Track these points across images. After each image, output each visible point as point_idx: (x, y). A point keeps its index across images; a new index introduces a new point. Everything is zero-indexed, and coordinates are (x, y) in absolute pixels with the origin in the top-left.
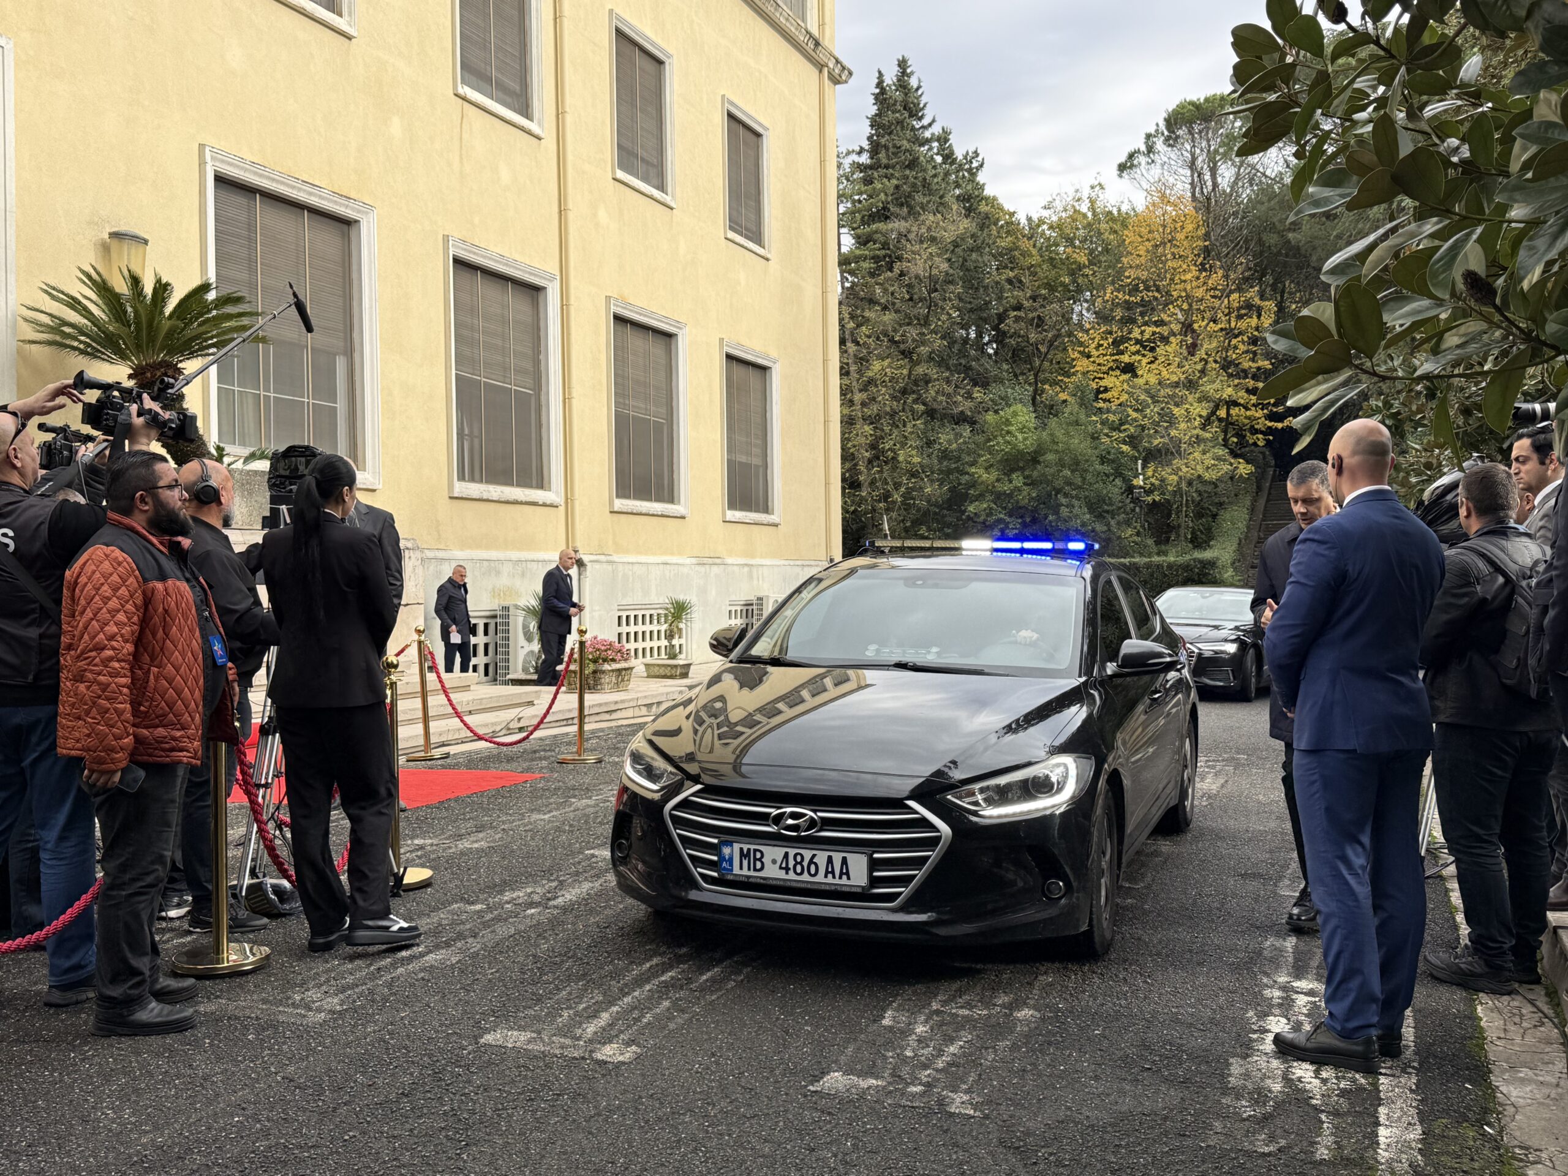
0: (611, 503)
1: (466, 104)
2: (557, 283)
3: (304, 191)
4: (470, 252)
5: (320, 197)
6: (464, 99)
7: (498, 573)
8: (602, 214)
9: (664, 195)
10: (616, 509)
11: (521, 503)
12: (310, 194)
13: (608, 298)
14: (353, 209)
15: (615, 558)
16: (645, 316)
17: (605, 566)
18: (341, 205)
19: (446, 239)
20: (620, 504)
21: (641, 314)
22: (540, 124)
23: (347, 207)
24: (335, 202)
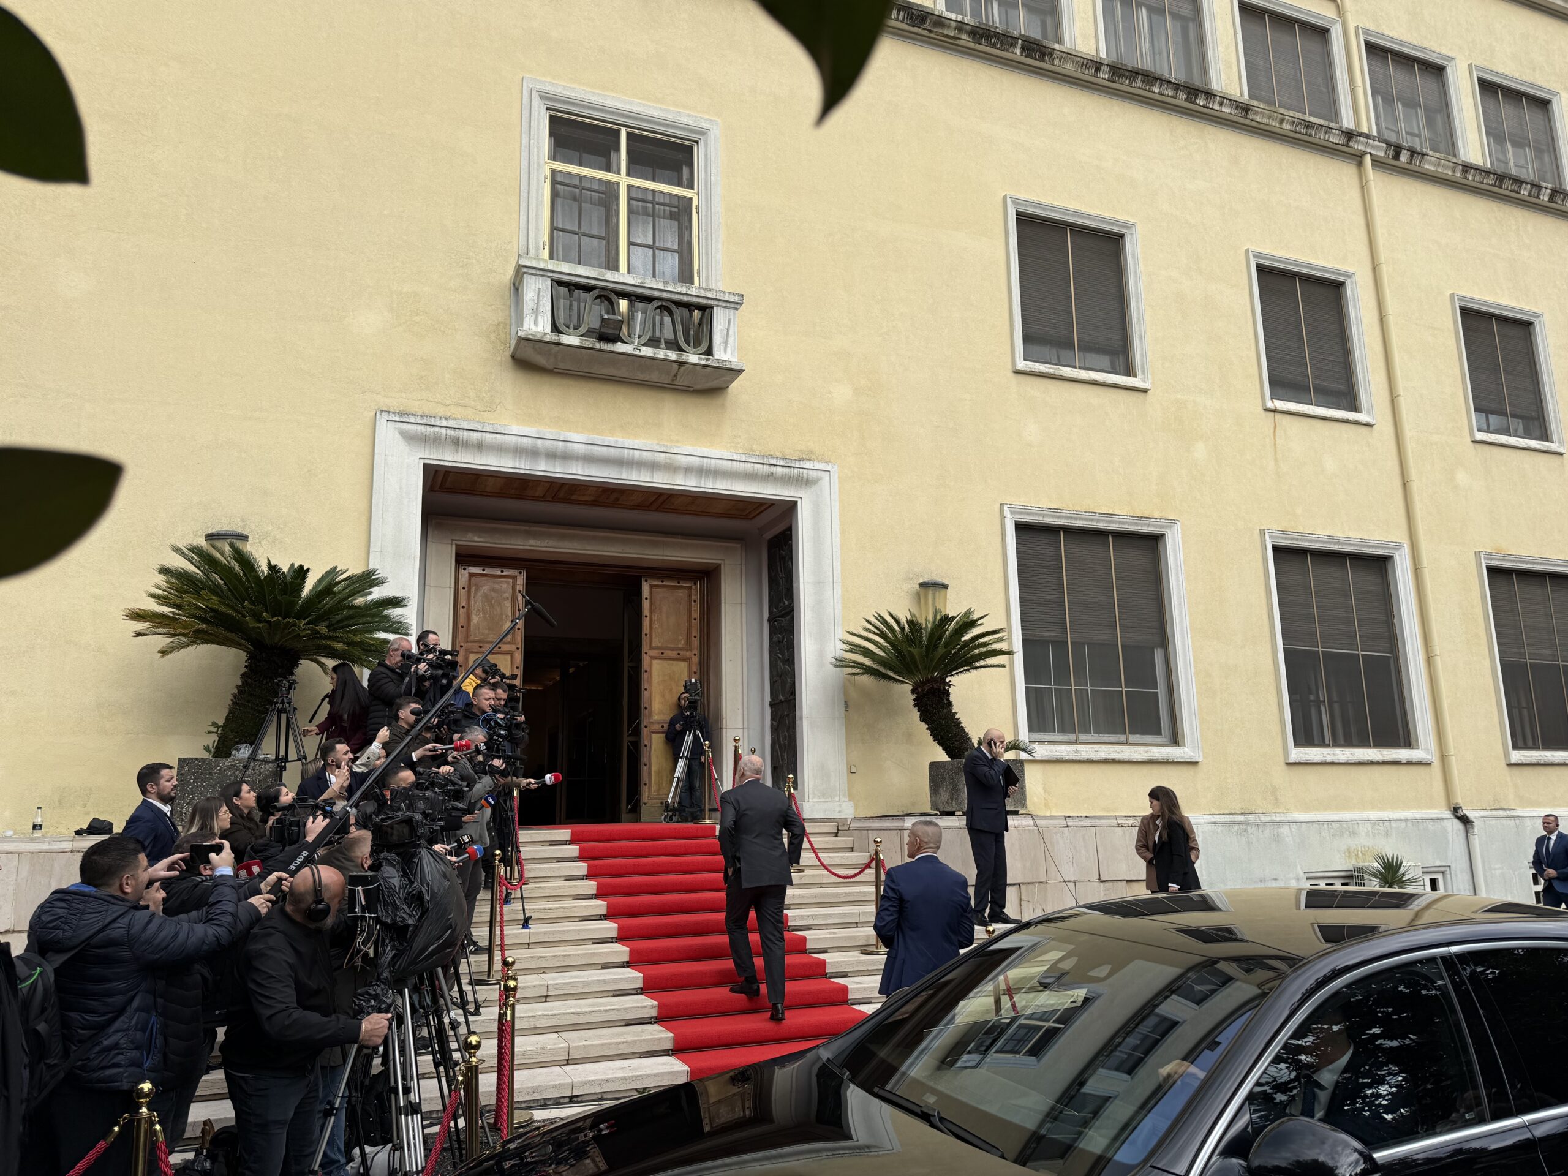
0: (1507, 755)
1: (1278, 416)
2: (1406, 550)
3: (1103, 521)
4: (1292, 539)
5: (1120, 523)
6: (1275, 411)
7: (1354, 834)
8: (1462, 477)
9: (1547, 444)
10: (1513, 761)
11: (1378, 763)
12: (1110, 522)
13: (1478, 554)
14: (1155, 526)
15: (1519, 812)
16: (1534, 563)
17: (1504, 821)
18: (1142, 525)
19: (1262, 532)
20: (1517, 756)
21: (1527, 563)
22: (1369, 413)
23: (1149, 525)
24: (1137, 524)
